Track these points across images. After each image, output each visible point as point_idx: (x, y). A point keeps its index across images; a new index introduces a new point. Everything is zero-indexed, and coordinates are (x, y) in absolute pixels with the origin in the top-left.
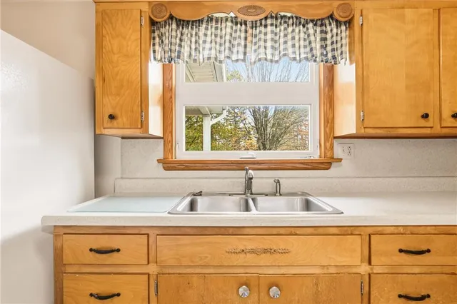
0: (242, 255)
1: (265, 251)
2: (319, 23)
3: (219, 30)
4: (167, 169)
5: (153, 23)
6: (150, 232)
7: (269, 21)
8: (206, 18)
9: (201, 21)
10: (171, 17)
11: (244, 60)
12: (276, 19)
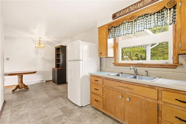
0: (121, 87)
1: (126, 88)
2: (161, 11)
3: (125, 26)
4: (115, 66)
5: (109, 29)
6: (104, 78)
7: (140, 18)
8: (121, 24)
9: (120, 25)
10: (112, 27)
11: (132, 33)
12: (142, 16)
